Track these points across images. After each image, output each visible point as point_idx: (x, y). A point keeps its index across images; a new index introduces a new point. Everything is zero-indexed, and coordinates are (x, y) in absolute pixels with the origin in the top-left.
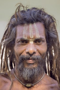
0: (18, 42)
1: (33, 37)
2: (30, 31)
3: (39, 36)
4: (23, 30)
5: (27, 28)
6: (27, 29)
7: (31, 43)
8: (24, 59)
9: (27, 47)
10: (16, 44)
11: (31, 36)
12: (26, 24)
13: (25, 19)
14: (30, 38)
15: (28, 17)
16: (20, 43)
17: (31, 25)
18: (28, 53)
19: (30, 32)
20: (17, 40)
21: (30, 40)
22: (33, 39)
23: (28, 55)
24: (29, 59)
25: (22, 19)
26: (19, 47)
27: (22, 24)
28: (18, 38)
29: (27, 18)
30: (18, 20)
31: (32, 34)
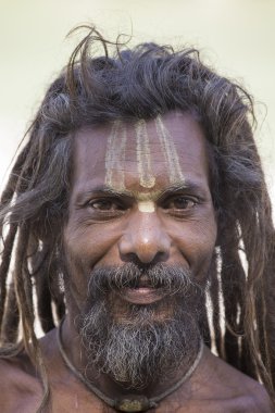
0: (82, 203)
1: (152, 182)
2: (139, 152)
3: (182, 176)
4: (106, 149)
5: (124, 139)
6: (123, 145)
7: (147, 208)
9: (124, 229)
10: (75, 215)
11: (146, 178)
12: (117, 123)
13: (115, 98)
14: (142, 189)
15: (127, 90)
16: (90, 210)
17: (141, 130)
18: (130, 256)
19: (139, 158)
20: (79, 198)
21: (142, 195)
22: (151, 190)
23: (130, 264)
24: (135, 284)
25: (102, 101)
26: (89, 229)
27: (101, 122)
28: (83, 186)
29: (124, 95)
30: (83, 105)
31: (149, 167)
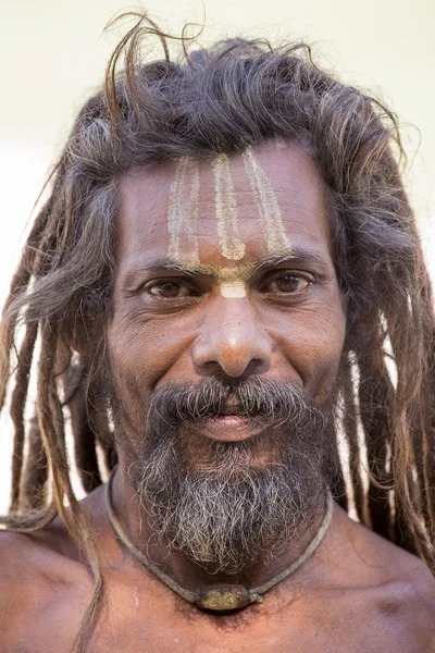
0: (134, 288)
1: (241, 251)
2: (219, 206)
3: (286, 240)
4: (168, 202)
5: (196, 186)
6: (194, 195)
7: (233, 291)
8: (184, 410)
9: (199, 326)
10: (123, 306)
11: (230, 244)
12: (184, 161)
13: (179, 123)
14: (225, 262)
15: (201, 107)
16: (146, 298)
17: (221, 168)
18: (210, 366)
19: (219, 213)
20: (130, 279)
21: (225, 271)
22: (240, 263)
23: (210, 379)
24: (218, 411)
25: (160, 128)
26: (145, 328)
27: (160, 161)
28: (135, 261)
29: (194, 118)
30: (131, 135)
31: (235, 229)
